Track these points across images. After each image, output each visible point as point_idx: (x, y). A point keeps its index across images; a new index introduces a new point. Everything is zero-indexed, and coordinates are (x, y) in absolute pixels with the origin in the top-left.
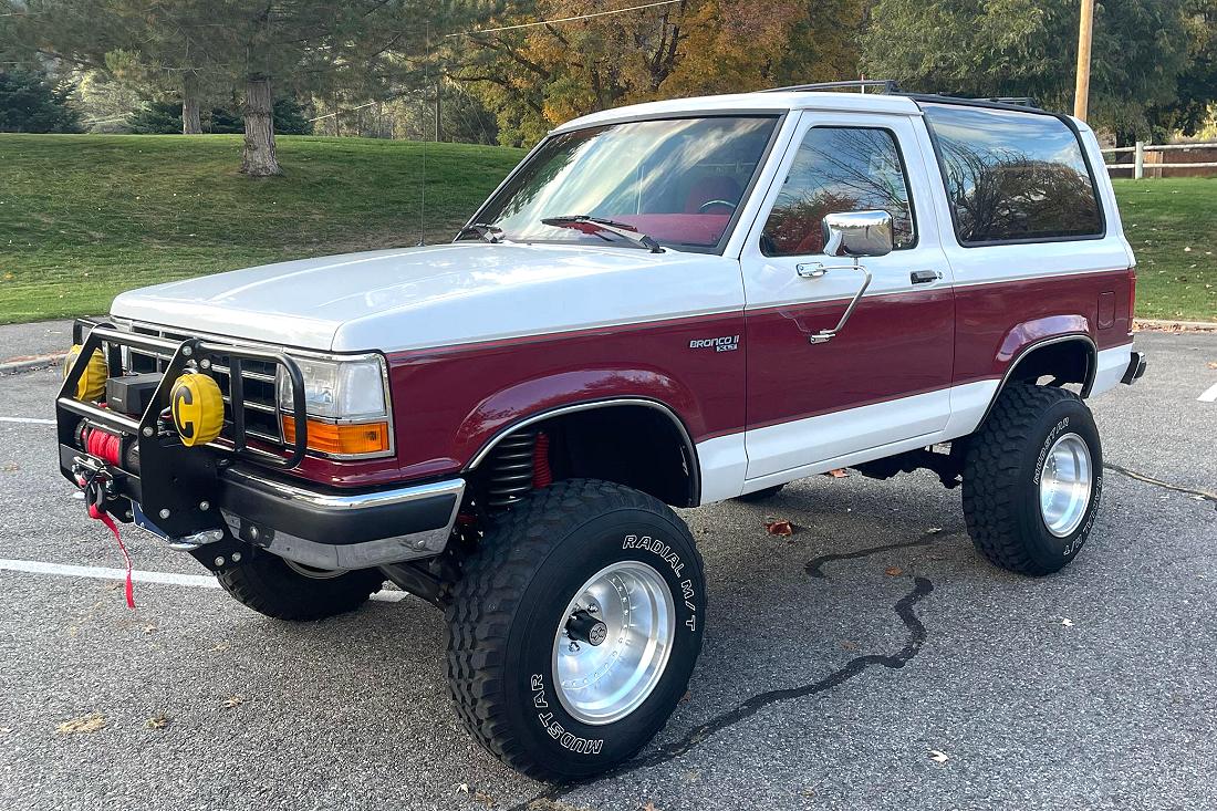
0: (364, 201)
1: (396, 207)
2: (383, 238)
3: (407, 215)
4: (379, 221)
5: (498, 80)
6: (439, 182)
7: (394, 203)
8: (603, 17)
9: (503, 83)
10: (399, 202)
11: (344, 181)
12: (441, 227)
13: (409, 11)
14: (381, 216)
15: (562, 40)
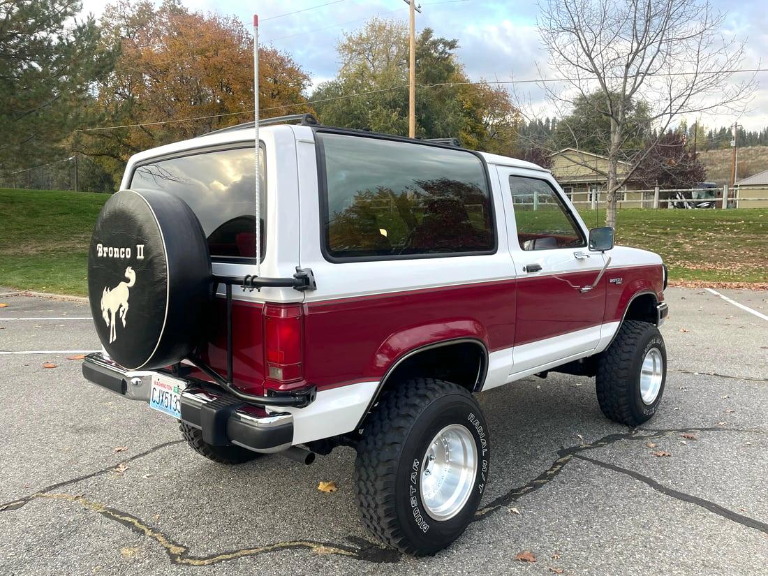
0: (19, 225)
1: (40, 228)
2: (31, 246)
3: (47, 232)
4: (29, 236)
5: (113, 156)
6: (67, 214)
7: (38, 226)
8: (174, 123)
9: (116, 157)
10: (42, 226)
11: (7, 214)
12: (68, 239)
13: (42, 120)
14: (31, 233)
15: (151, 135)
